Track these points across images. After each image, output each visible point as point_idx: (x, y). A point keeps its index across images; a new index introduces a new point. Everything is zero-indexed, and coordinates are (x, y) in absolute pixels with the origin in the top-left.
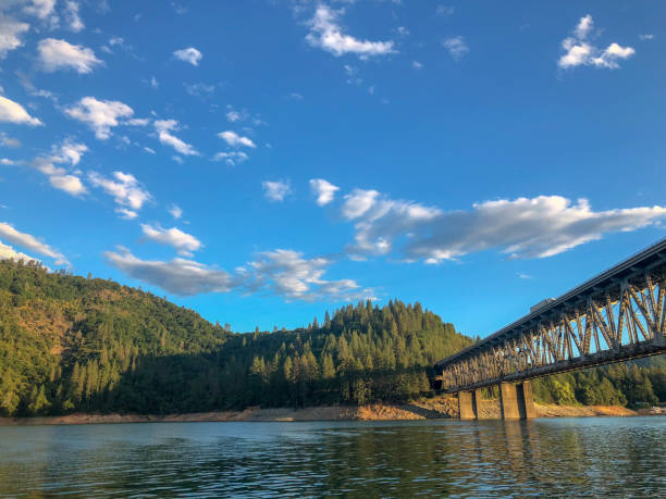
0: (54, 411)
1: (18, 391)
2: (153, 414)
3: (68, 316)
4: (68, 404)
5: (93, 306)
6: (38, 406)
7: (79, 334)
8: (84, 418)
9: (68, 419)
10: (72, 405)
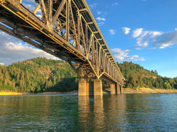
0: (42, 91)
1: (35, 87)
2: (65, 92)
3: (51, 69)
4: (44, 90)
5: (57, 67)
6: (39, 90)
7: (52, 74)
8: (47, 93)
9: (44, 93)
10: (45, 90)
